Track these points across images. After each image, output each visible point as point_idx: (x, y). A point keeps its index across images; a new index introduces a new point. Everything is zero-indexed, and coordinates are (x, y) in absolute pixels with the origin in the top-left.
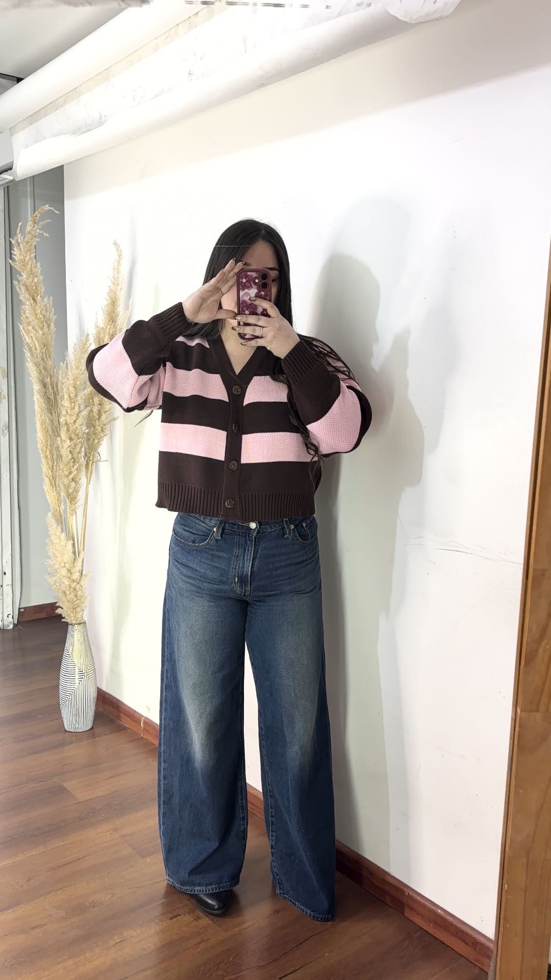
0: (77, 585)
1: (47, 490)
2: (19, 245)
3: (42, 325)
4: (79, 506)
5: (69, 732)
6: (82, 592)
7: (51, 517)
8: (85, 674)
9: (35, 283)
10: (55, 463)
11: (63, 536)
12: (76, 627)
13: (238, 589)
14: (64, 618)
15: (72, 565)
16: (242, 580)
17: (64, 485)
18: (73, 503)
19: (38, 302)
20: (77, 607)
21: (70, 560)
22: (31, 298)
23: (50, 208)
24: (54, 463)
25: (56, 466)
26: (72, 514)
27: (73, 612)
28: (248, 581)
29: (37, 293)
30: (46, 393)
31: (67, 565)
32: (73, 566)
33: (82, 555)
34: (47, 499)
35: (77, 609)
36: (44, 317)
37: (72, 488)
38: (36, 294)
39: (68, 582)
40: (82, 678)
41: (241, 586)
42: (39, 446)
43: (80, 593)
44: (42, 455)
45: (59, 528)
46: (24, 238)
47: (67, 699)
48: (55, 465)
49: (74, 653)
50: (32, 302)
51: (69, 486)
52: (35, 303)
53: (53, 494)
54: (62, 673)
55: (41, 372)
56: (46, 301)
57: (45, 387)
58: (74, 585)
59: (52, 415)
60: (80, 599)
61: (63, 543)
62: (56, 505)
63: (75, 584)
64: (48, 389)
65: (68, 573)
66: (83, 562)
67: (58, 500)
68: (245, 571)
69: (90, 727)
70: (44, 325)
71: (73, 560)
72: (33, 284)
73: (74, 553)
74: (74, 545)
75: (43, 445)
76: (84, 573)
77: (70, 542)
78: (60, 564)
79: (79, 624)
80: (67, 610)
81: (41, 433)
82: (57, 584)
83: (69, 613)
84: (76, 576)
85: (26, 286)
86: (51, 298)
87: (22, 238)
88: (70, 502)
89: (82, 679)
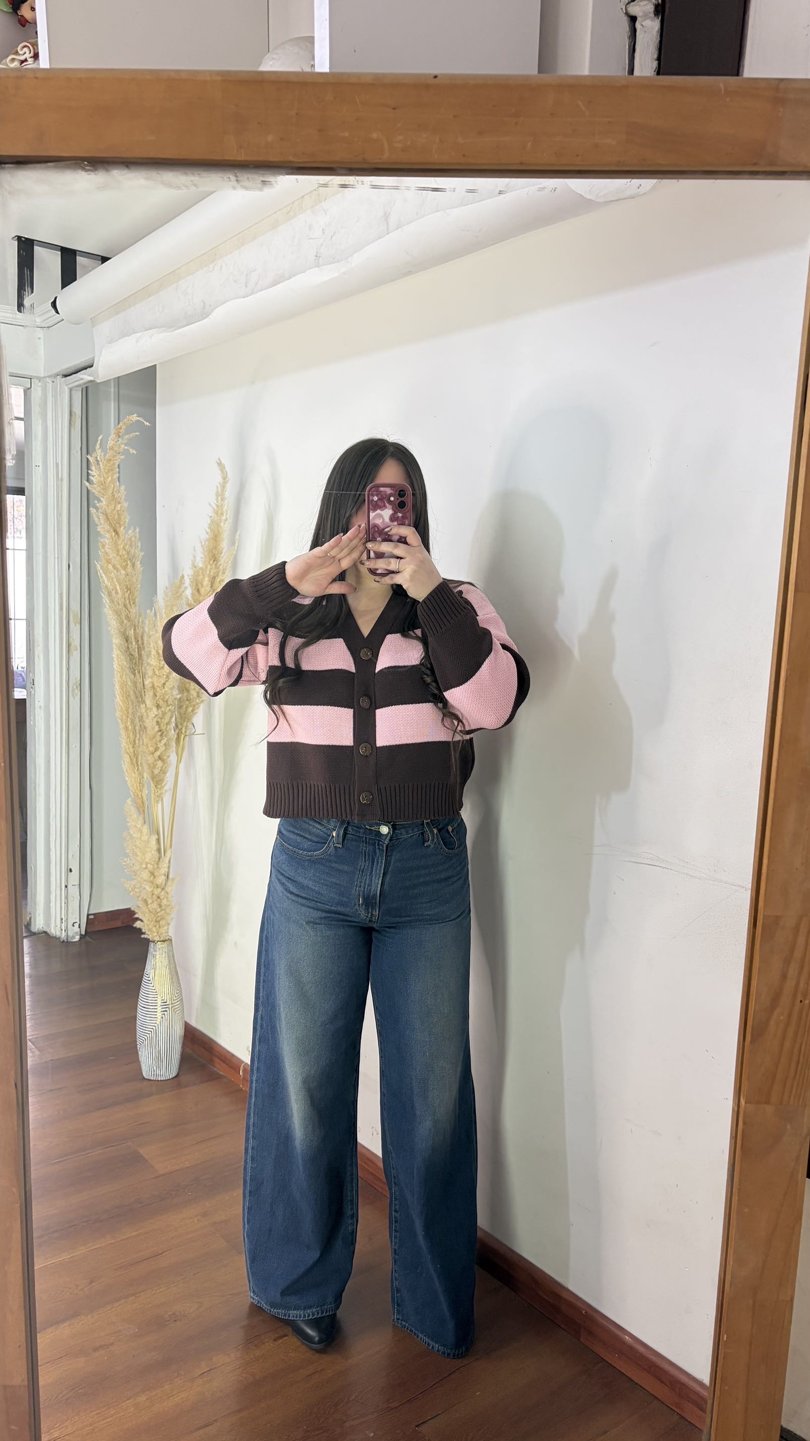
0: (161, 892)
1: (127, 770)
2: (98, 464)
3: (125, 564)
4: (166, 791)
5: (149, 1080)
6: (167, 901)
7: (131, 805)
8: (170, 1006)
9: (118, 511)
10: (138, 736)
11: (145, 829)
12: (159, 945)
13: (362, 913)
14: (144, 933)
15: (156, 866)
16: (369, 902)
17: (149, 765)
18: (159, 786)
19: (120, 535)
20: (161, 919)
21: (154, 860)
22: (112, 530)
23: (138, 418)
24: (136, 737)
25: (139, 739)
26: (158, 802)
27: (155, 926)
28: (375, 903)
29: (119, 523)
30: (128, 648)
31: (149, 866)
32: (158, 868)
33: (168, 854)
34: (126, 782)
35: (161, 922)
36: (128, 553)
37: (158, 768)
38: (118, 525)
39: (151, 887)
40: (166, 1011)
41: (367, 910)
42: (118, 714)
43: (165, 902)
44: (121, 726)
45: (141, 818)
46: (105, 455)
47: (146, 1038)
48: (137, 738)
49: (157, 978)
50: (114, 534)
51: (154, 767)
52: (116, 536)
53: (133, 775)
54: (141, 1003)
55: (123, 622)
56: (129, 533)
57: (127, 641)
58: (157, 891)
59: (135, 676)
60: (165, 910)
61: (145, 838)
62: (138, 790)
63: (159, 890)
64: (131, 643)
65: (150, 877)
66: (169, 862)
67: (140, 783)
68: (372, 890)
69: (174, 1074)
70: (127, 565)
71: (157, 860)
72: (115, 512)
73: (159, 850)
74: (158, 840)
75: (123, 713)
76: (171, 876)
77: (154, 837)
78: (141, 864)
79: (163, 941)
80: (148, 923)
81: (121, 698)
82: (136, 890)
83: (150, 927)
84: (161, 880)
85: (106, 515)
86: (138, 530)
87: (102, 454)
88: (156, 786)
89: (166, 1013)
